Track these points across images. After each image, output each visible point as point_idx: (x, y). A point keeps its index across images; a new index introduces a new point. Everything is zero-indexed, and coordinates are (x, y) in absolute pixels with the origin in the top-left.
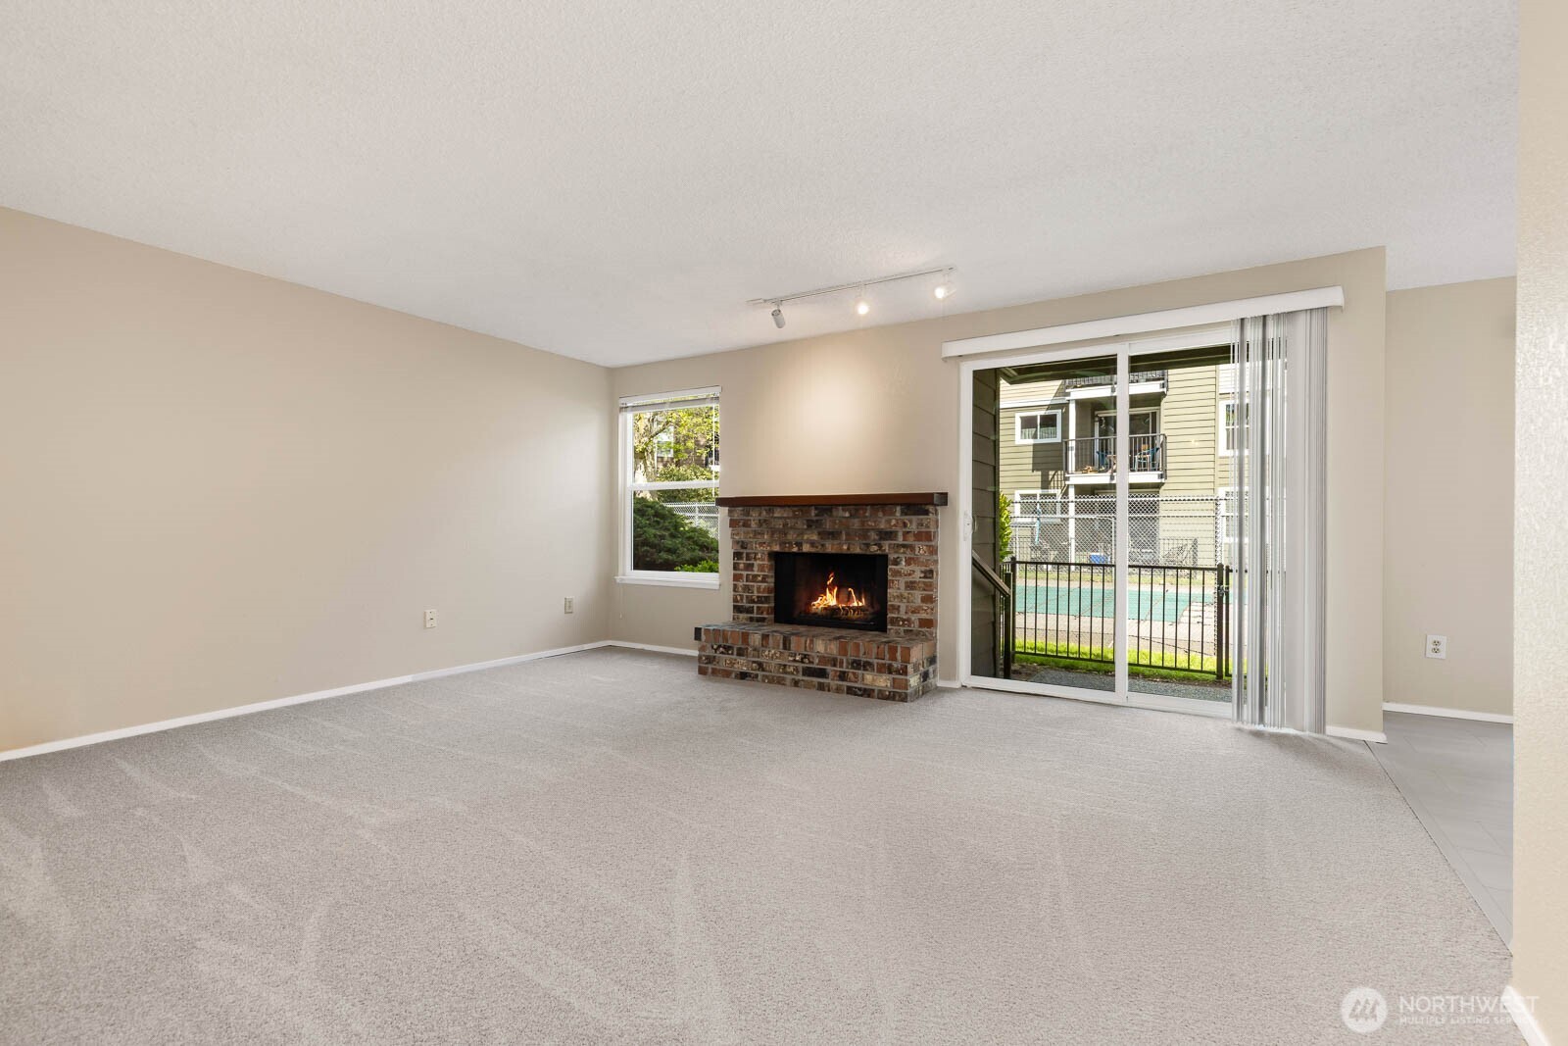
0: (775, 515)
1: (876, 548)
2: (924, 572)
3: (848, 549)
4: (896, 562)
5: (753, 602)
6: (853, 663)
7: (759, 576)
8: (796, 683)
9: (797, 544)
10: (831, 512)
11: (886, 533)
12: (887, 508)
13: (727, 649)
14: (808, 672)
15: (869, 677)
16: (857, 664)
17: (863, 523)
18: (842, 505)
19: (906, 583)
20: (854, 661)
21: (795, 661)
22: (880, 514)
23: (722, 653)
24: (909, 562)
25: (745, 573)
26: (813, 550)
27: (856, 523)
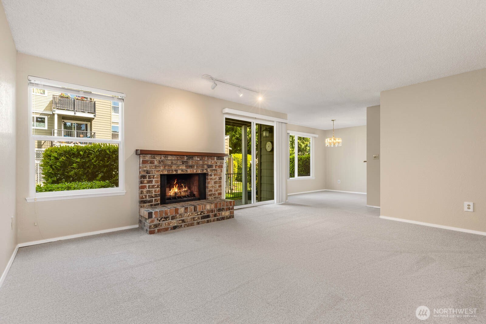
0: (168, 159)
1: (206, 171)
2: (219, 178)
3: (196, 172)
4: (211, 175)
5: (153, 197)
6: (218, 210)
7: (156, 185)
8: (198, 223)
9: (175, 171)
10: (193, 158)
11: (210, 166)
12: (212, 157)
13: (166, 218)
14: (203, 217)
15: (223, 213)
16: (220, 210)
17: (203, 162)
18: (197, 156)
19: (214, 182)
20: (219, 209)
21: (198, 215)
22: (210, 159)
23: (164, 221)
24: (215, 175)
25: (147, 185)
26: (182, 173)
27: (201, 162)
